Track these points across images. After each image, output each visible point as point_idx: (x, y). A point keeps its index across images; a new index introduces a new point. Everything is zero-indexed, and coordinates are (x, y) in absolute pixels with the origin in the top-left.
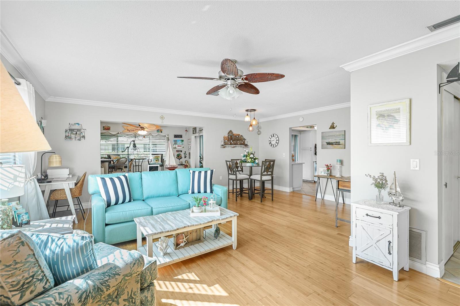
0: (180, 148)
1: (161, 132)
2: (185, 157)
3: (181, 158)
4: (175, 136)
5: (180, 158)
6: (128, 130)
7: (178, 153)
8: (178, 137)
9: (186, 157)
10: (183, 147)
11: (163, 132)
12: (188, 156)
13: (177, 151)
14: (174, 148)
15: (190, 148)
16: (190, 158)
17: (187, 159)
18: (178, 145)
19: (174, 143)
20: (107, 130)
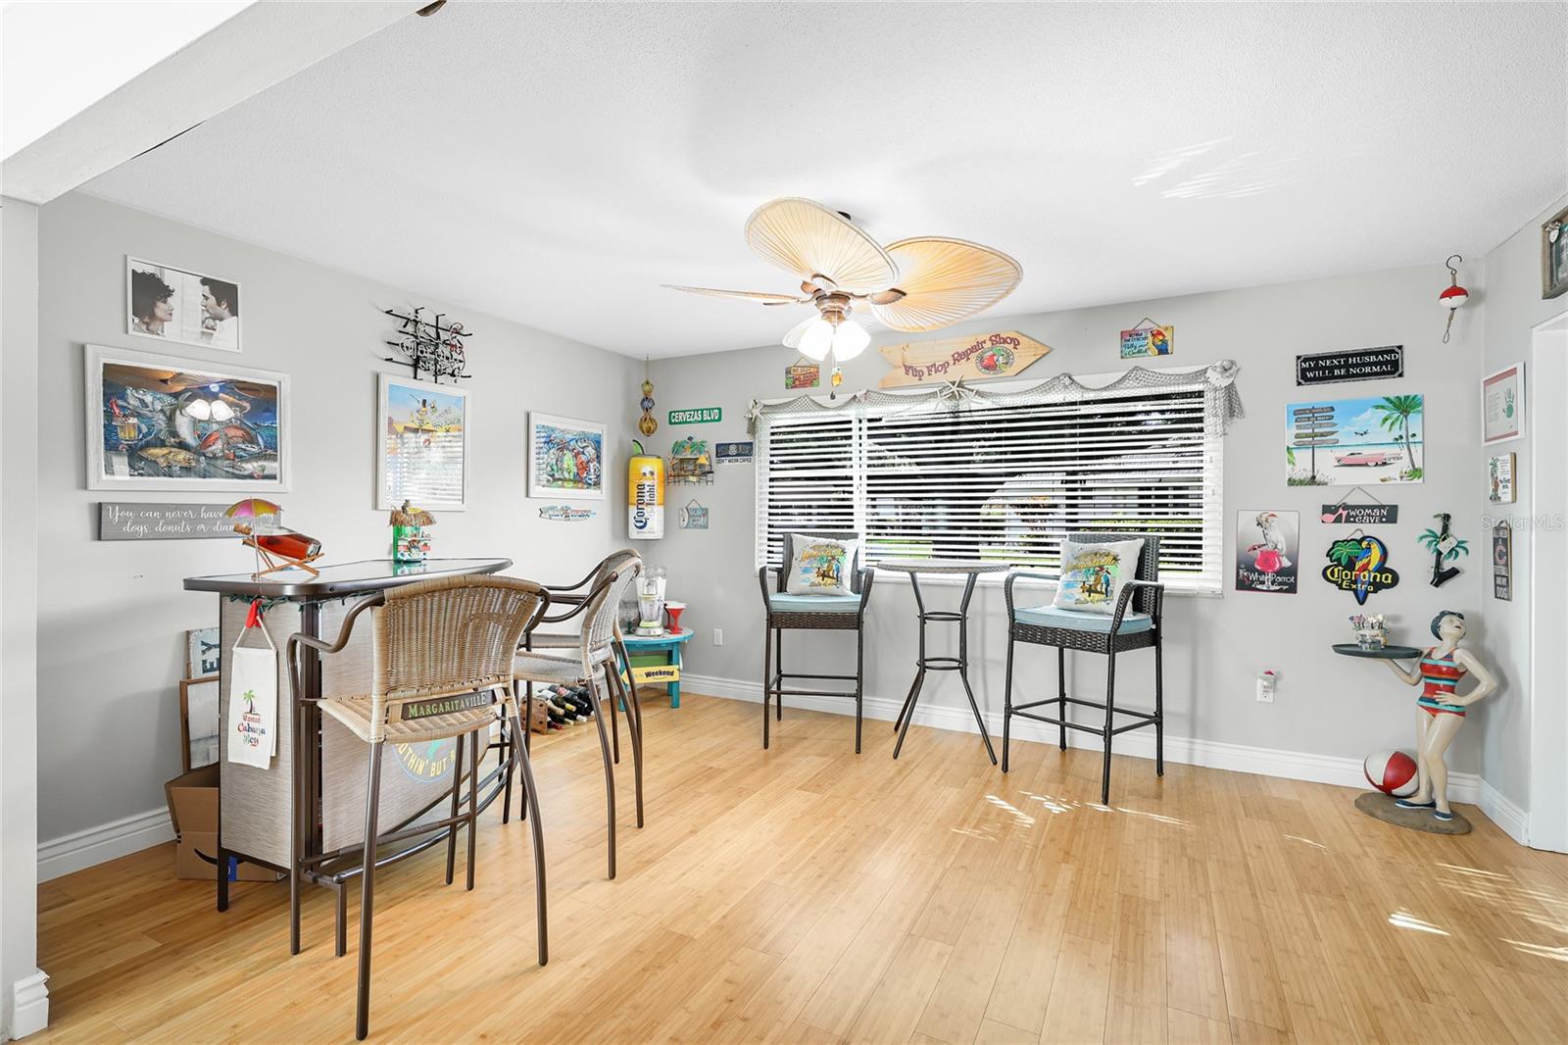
0: (1369, 476)
1: (1163, 350)
2: (1441, 577)
3: (1384, 579)
4: (1304, 371)
5: (1366, 577)
6: (908, 369)
7: (1346, 531)
8: (1348, 376)
9: (1454, 572)
10: (1416, 473)
11: (1177, 345)
12: (1476, 564)
13: (1326, 509)
14: (1292, 482)
15: (1504, 472)
16: (1503, 586)
17: (1470, 591)
18: (1343, 453)
19: (1297, 436)
20: (803, 385)
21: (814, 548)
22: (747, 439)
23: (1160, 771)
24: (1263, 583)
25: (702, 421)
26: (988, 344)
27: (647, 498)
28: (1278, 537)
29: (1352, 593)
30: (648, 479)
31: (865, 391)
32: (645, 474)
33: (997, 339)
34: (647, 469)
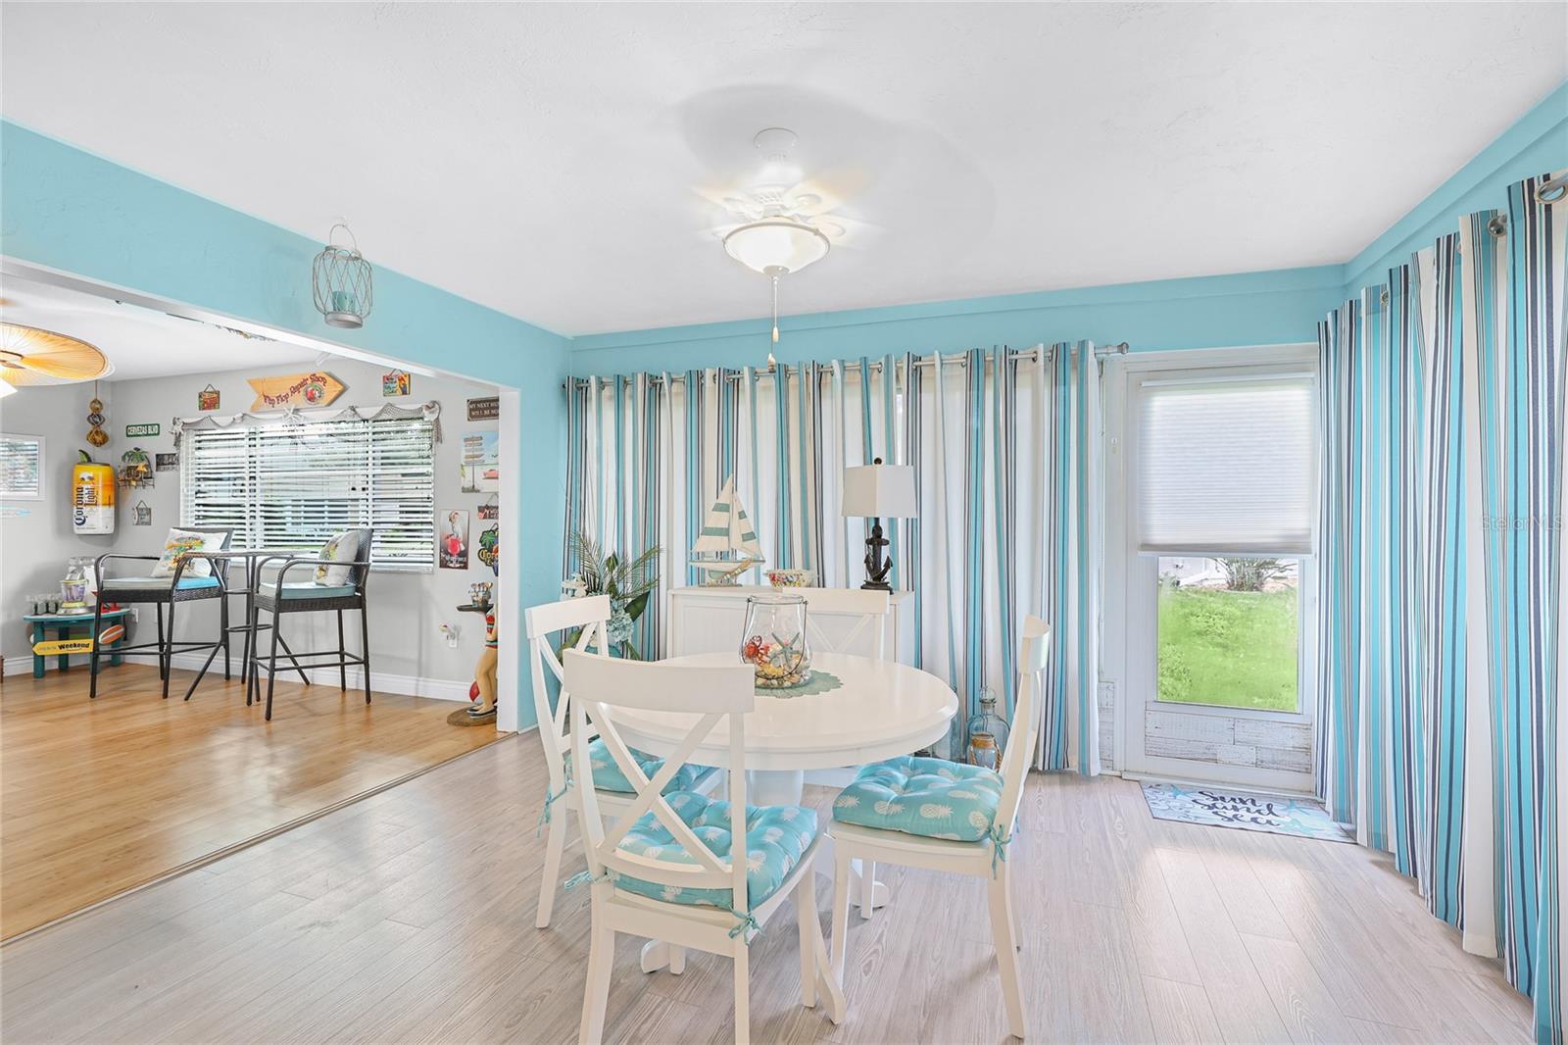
1: (405, 392)
4: (471, 410)
6: (266, 397)
7: (488, 524)
8: (490, 416)
13: (480, 509)
14: (464, 490)
18: (488, 469)
19: (467, 457)
20: (209, 408)
21: (178, 540)
22: (173, 450)
23: (368, 700)
24: (452, 562)
25: (148, 435)
26: (309, 382)
27: (86, 499)
28: (459, 531)
29: (491, 568)
30: (87, 483)
31: (241, 415)
32: (83, 479)
33: (315, 378)
34: (85, 475)
